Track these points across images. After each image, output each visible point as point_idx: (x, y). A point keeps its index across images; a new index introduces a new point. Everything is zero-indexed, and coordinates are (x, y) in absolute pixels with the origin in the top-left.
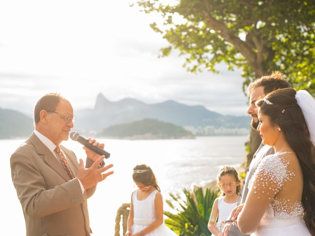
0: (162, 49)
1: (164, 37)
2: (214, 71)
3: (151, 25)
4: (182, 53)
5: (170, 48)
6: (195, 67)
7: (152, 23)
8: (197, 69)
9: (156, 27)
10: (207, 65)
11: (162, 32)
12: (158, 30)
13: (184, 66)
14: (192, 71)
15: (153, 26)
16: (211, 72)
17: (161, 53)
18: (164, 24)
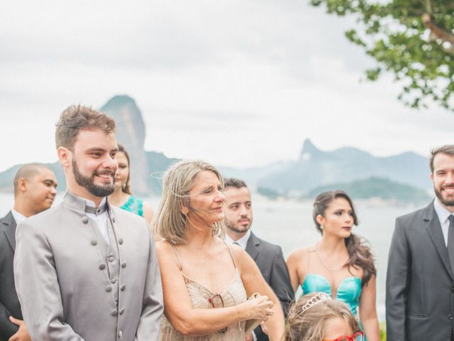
0: (368, 72)
1: (368, 53)
2: (446, 106)
3: (347, 34)
4: (398, 79)
5: (379, 70)
6: (417, 100)
7: (348, 29)
8: (420, 103)
9: (355, 37)
10: (436, 98)
11: (364, 45)
12: (359, 42)
13: (400, 98)
14: (413, 106)
15: (350, 35)
16: (442, 109)
17: (365, 77)
18: (368, 32)
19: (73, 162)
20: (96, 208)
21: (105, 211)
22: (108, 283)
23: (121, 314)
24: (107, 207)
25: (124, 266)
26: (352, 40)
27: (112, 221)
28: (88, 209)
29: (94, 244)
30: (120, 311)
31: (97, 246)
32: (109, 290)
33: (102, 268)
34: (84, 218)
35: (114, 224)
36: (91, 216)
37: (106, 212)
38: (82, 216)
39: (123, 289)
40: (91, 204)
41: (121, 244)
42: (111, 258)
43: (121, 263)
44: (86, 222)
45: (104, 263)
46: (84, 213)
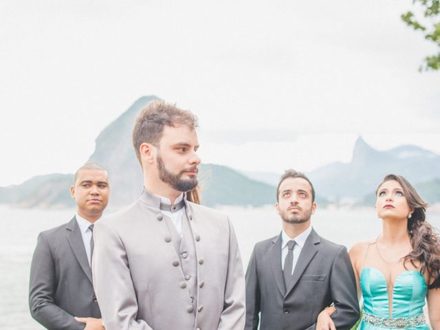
0: (428, 59)
1: (427, 37)
3: (403, 16)
7: (405, 13)
9: (413, 19)
11: (423, 29)
12: (417, 26)
15: (407, 18)
17: (425, 64)
18: (426, 14)
19: (158, 158)
20: (171, 205)
21: (182, 208)
22: (182, 280)
23: (199, 311)
24: (183, 204)
25: (201, 263)
26: (410, 23)
27: (190, 218)
28: (162, 206)
29: (168, 241)
30: (199, 308)
31: (171, 243)
32: (184, 287)
33: (176, 265)
34: (159, 215)
35: (191, 222)
36: (166, 213)
37: (184, 208)
38: (157, 213)
39: (201, 287)
40: (166, 201)
41: (198, 240)
42: (184, 255)
43: (199, 260)
44: (160, 219)
45: (178, 260)
46: (159, 210)
